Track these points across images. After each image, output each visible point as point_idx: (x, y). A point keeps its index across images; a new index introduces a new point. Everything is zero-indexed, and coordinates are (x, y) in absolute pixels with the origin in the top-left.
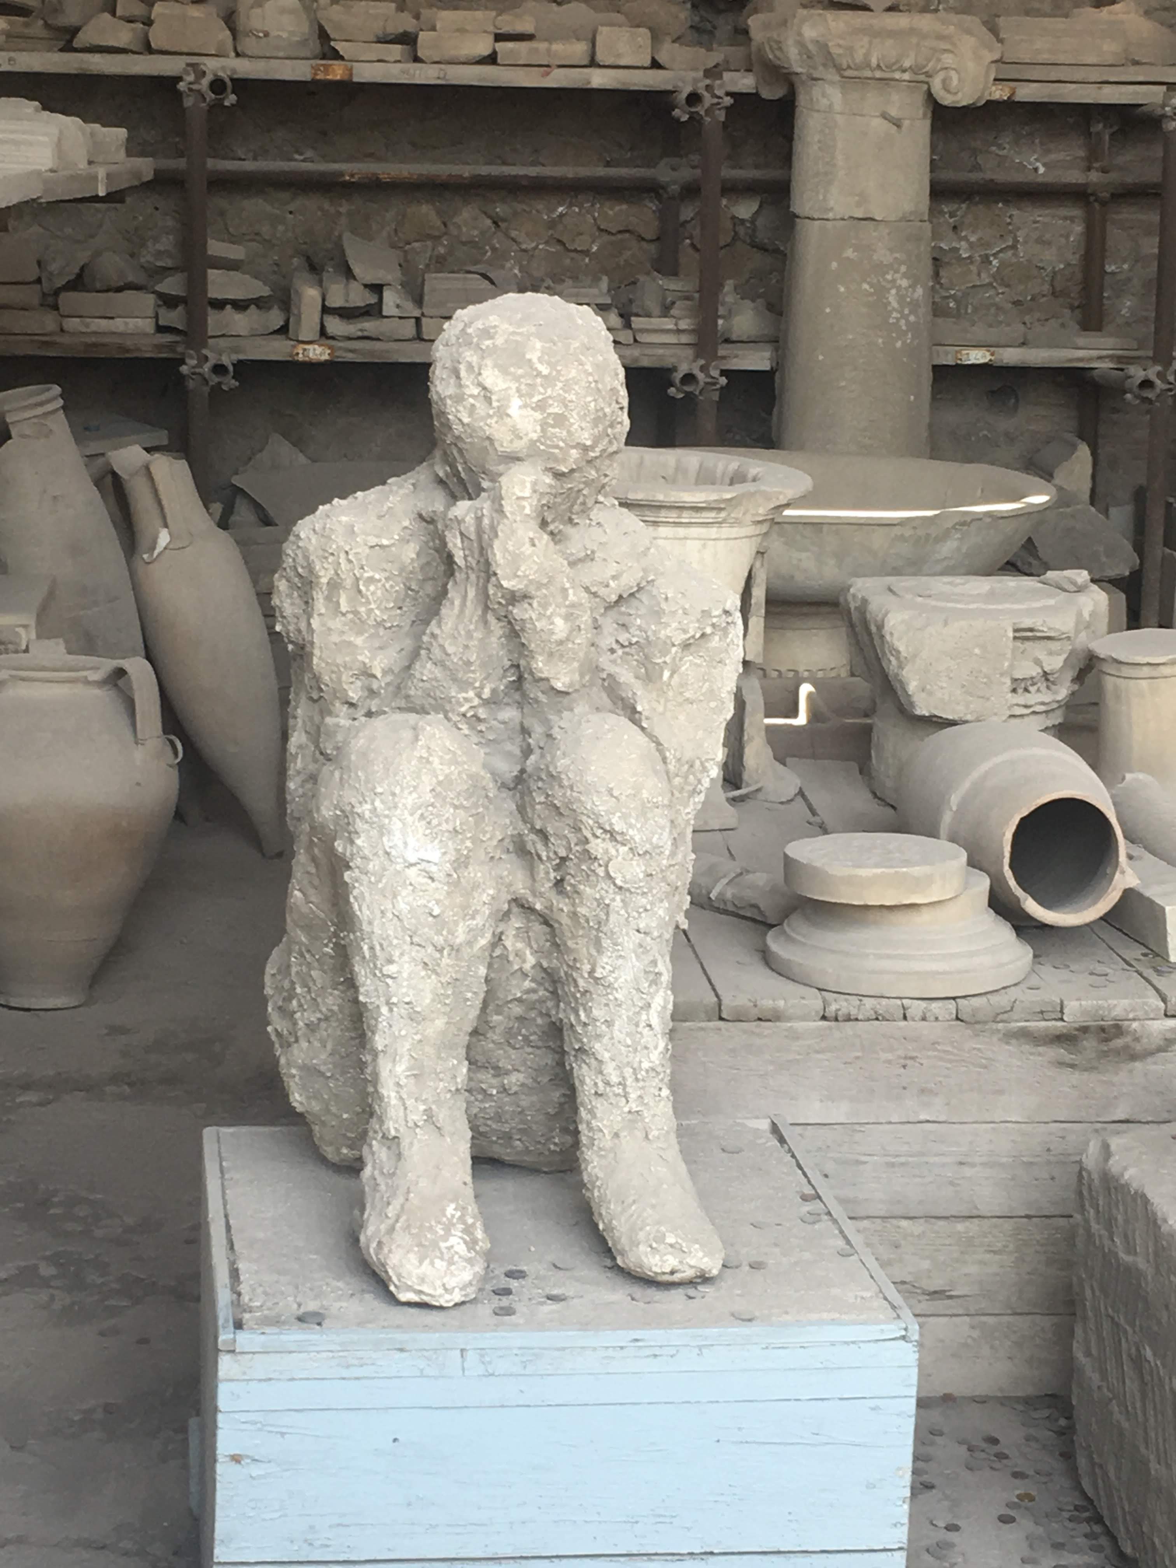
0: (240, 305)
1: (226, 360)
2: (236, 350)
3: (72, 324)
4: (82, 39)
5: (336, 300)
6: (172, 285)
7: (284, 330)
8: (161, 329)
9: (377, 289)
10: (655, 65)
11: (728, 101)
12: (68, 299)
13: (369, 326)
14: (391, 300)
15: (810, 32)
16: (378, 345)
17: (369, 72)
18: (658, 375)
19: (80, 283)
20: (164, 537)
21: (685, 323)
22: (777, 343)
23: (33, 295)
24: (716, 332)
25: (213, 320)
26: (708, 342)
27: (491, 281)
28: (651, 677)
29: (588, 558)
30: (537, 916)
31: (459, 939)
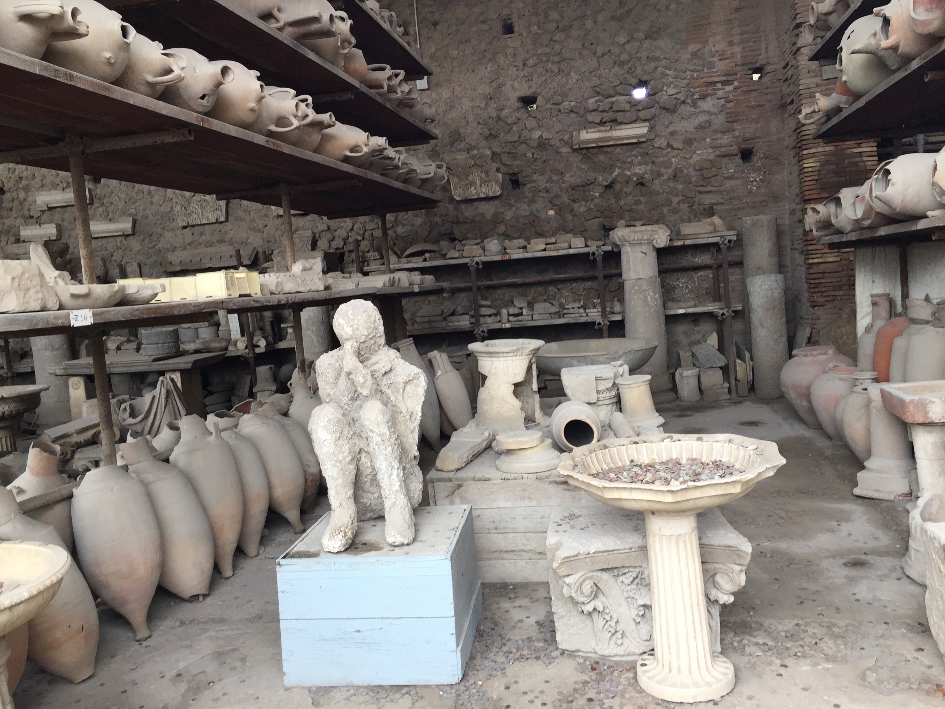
0: (490, 316)
1: (485, 329)
2: (488, 327)
3: (450, 324)
4: (448, 256)
5: (511, 312)
6: (472, 313)
7: (500, 321)
8: (471, 323)
9: (521, 308)
10: (586, 246)
11: (602, 253)
12: (449, 319)
13: (520, 318)
14: (525, 311)
15: (619, 234)
16: (522, 322)
17: (515, 256)
18: (593, 323)
19: (453, 314)
20: (439, 373)
21: (599, 310)
22: (623, 313)
23: (440, 318)
24: (606, 311)
25: (482, 320)
26: (604, 314)
27: (552, 304)
28: (398, 391)
29: (377, 363)
30: (367, 452)
31: (341, 458)
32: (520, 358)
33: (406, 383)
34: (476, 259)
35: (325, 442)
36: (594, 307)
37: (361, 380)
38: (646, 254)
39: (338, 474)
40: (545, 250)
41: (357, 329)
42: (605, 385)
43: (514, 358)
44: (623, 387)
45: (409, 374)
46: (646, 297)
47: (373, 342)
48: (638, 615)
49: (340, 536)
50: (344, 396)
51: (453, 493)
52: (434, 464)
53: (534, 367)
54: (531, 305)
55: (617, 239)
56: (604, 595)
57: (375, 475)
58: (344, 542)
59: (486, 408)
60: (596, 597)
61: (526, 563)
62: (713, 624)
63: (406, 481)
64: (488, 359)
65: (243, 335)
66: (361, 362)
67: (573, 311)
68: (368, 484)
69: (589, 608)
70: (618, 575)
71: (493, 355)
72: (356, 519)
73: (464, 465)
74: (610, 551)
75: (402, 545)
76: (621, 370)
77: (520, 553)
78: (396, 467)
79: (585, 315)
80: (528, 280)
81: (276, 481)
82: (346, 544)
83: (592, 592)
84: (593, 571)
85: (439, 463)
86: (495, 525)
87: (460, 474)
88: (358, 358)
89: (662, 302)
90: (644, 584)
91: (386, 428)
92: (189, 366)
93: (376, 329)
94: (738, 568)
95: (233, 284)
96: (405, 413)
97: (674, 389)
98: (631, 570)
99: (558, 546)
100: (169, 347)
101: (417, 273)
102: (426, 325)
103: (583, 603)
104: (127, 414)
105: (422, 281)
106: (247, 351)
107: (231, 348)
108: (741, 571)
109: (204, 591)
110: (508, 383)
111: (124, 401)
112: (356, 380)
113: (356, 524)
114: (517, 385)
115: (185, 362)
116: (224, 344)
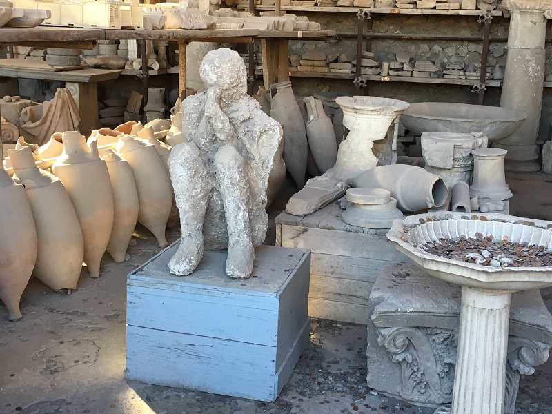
0: (372, 67)
1: (364, 80)
2: (368, 77)
3: (332, 70)
4: (338, 4)
5: (392, 67)
6: (355, 62)
7: (380, 74)
8: (352, 72)
9: (403, 64)
10: (477, 8)
11: (492, 18)
12: (332, 65)
13: (400, 73)
14: (405, 67)
16: (402, 78)
17: (404, 11)
18: (471, 87)
19: (336, 61)
20: (312, 118)
21: (479, 74)
22: (502, 80)
23: (323, 64)
24: (485, 76)
25: (363, 70)
26: (482, 80)
27: (434, 63)
28: (253, 139)
29: (237, 111)
30: (218, 192)
31: (193, 194)
32: (384, 117)
33: (262, 133)
34: (365, 10)
35: (181, 178)
36: (475, 71)
37: (220, 126)
38: (535, 23)
39: (190, 208)
40: (435, 8)
41: (221, 77)
42: (462, 154)
43: (378, 117)
44: (478, 158)
45: (266, 125)
46: (527, 67)
47: (235, 91)
48: (443, 371)
49: (185, 263)
50: (203, 138)
51: (298, 236)
52: (284, 208)
53: (396, 127)
54: (412, 62)
55: (508, 5)
56: (415, 349)
57: (224, 213)
58: (188, 268)
59: (344, 160)
60: (407, 350)
61: (356, 307)
62: (512, 390)
63: (250, 222)
64: (353, 114)
65: (139, 57)
66: (222, 108)
67: (453, 72)
68: (217, 219)
69: (400, 358)
70: (431, 334)
71: (358, 111)
72: (202, 249)
73: (312, 212)
74: (426, 312)
75: (239, 278)
76: (480, 141)
77: (352, 298)
78: (242, 209)
79: (463, 77)
80: (414, 36)
81: (145, 200)
82: (190, 270)
83: (404, 345)
84: (407, 327)
85: (288, 207)
86: (332, 270)
87: (306, 220)
88: (220, 104)
89: (543, 74)
90: (453, 345)
91: (237, 173)
92: (87, 80)
93: (239, 79)
94: (542, 346)
95: (117, 16)
96: (257, 161)
97: (540, 161)
98: (443, 331)
99: (379, 301)
100: (70, 60)
101: (306, 18)
102: (309, 69)
103: (395, 353)
104: (27, 118)
105: (308, 26)
106: (141, 71)
107: (127, 67)
108: (545, 349)
109: (73, 287)
110: (369, 139)
111: (26, 105)
112: (215, 124)
113: (201, 253)
114: (376, 142)
115: (85, 75)
116: (121, 63)
